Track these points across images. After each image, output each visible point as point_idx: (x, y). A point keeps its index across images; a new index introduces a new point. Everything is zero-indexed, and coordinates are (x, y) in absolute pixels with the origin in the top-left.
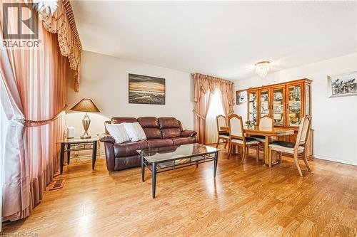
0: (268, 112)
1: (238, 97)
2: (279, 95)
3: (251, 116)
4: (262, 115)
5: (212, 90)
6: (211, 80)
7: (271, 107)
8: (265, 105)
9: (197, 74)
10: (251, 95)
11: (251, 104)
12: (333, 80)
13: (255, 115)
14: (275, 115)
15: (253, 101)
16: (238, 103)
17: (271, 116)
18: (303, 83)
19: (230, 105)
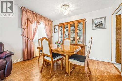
0: (68, 37)
1: (54, 29)
2: (73, 28)
3: (60, 38)
4: (65, 38)
5: (38, 23)
6: (37, 16)
7: (69, 34)
8: (67, 33)
9: (24, 8)
10: (60, 27)
11: (60, 32)
12: (94, 21)
13: (62, 38)
14: (71, 38)
15: (61, 31)
16: (55, 32)
17: (69, 38)
18: (84, 21)
19: (50, 33)
